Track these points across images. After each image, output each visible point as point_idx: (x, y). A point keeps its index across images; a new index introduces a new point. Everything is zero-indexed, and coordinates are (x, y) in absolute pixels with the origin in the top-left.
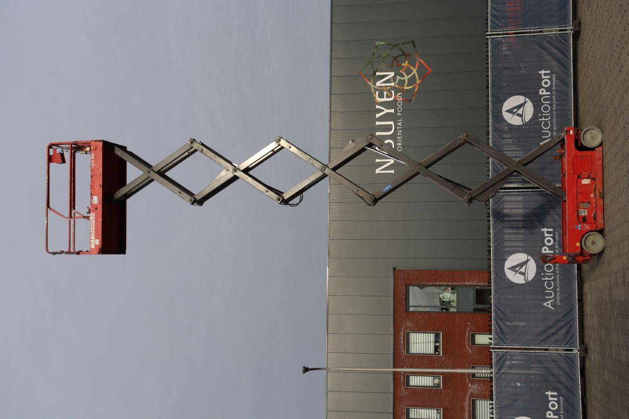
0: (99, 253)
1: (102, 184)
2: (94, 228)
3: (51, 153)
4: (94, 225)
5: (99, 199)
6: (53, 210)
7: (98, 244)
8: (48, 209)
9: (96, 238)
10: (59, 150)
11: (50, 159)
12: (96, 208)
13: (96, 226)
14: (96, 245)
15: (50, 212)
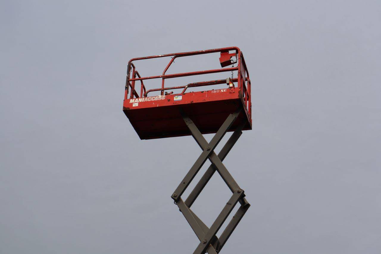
0: (124, 107)
1: (194, 102)
2: (149, 100)
3: (231, 52)
4: (153, 100)
5: (179, 101)
6: (173, 61)
7: (134, 106)
8: (173, 57)
9: (140, 103)
10: (234, 59)
11: (224, 51)
12: (169, 100)
13: (152, 102)
14: (132, 104)
15: (170, 58)
